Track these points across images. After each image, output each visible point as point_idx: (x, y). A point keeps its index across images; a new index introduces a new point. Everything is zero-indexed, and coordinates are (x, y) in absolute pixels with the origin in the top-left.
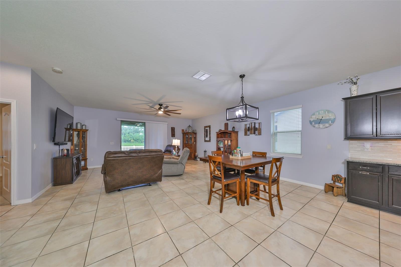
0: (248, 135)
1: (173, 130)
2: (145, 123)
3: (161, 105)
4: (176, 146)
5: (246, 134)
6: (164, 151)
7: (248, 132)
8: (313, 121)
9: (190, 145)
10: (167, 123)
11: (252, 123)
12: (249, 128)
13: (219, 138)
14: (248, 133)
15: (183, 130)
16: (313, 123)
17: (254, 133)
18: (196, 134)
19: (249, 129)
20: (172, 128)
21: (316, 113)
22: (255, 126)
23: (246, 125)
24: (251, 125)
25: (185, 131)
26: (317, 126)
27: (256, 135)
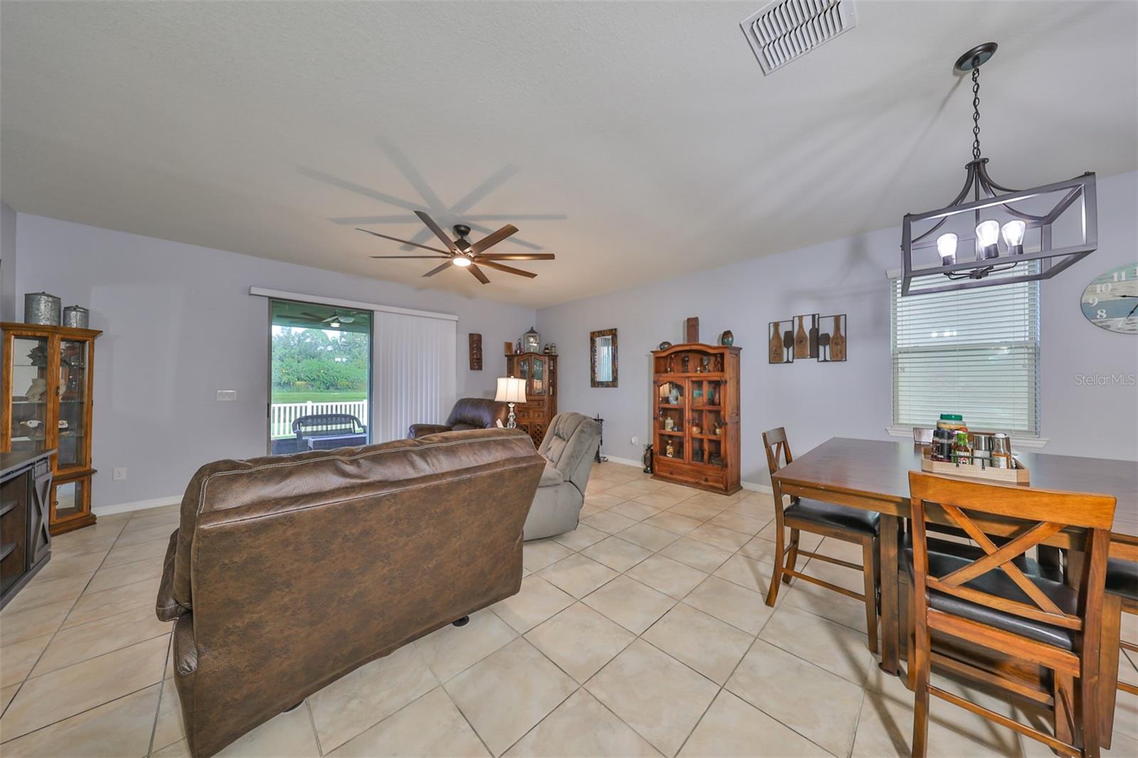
0: (788, 362)
1: (475, 342)
2: (371, 313)
3: (462, 231)
4: (511, 406)
5: (775, 357)
6: (449, 421)
7: (785, 350)
8: (1101, 305)
9: (537, 398)
10: (456, 318)
11: (801, 318)
12: (789, 335)
13: (660, 372)
14: (787, 353)
15: (509, 346)
16: (1102, 314)
17: (815, 354)
18: (554, 358)
19: (789, 339)
20: (471, 335)
21: (1116, 275)
22: (815, 331)
23: (776, 325)
24: (801, 326)
25: (514, 348)
26: (1119, 326)
27: (825, 360)
